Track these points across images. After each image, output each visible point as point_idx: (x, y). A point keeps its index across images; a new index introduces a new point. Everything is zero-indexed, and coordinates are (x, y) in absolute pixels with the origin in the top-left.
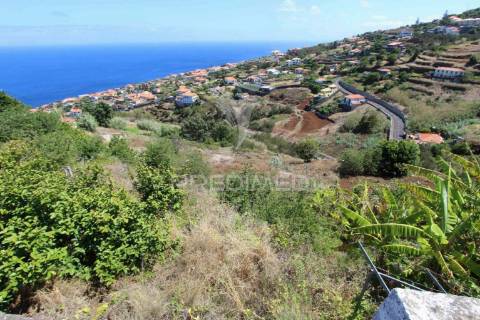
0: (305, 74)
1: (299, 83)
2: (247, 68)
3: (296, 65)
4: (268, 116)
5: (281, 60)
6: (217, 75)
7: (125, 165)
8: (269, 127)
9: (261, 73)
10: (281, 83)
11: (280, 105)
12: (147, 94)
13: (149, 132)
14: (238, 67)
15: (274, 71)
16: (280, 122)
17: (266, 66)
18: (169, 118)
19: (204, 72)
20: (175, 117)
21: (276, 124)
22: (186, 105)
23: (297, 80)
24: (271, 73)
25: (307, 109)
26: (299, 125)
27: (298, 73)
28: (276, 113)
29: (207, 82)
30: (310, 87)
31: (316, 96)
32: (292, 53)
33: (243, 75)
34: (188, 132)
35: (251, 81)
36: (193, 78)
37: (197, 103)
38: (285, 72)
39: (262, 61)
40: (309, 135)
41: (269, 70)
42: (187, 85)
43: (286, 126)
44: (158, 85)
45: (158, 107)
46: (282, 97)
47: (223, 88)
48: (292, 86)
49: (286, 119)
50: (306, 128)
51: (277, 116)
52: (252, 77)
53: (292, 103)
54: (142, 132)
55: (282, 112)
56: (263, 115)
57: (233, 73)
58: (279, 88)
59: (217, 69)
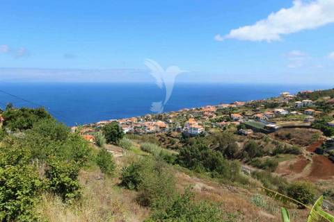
0: (316, 116)
1: (308, 124)
2: (254, 107)
3: (306, 106)
4: (272, 155)
5: (290, 101)
6: (224, 111)
7: (103, 174)
8: (272, 166)
9: (268, 112)
10: (288, 123)
11: (286, 144)
12: (160, 123)
13: (148, 154)
14: (246, 106)
15: (281, 111)
16: (284, 162)
17: (274, 106)
18: (174, 146)
19: (213, 109)
20: (181, 145)
21: (281, 163)
22: (191, 136)
23: (306, 121)
24: (278, 112)
25: (318, 151)
26: (308, 168)
27: (307, 114)
28: (281, 152)
29: (214, 117)
30: (322, 129)
31: (329, 139)
32: (303, 96)
33: (249, 113)
34: (183, 159)
35: (257, 119)
36: (202, 113)
37: (202, 135)
38: (295, 112)
39: (270, 102)
40: (321, 180)
41: (276, 110)
42: (196, 118)
43: (291, 167)
44: (171, 116)
45: (167, 135)
46: (288, 137)
47: (229, 123)
48: (300, 127)
49: (293, 160)
50: (316, 172)
51: (281, 155)
52: (258, 115)
53: (300, 143)
54: (142, 153)
55: (288, 151)
56: (267, 153)
57: (239, 110)
58: (284, 127)
59: (225, 106)
